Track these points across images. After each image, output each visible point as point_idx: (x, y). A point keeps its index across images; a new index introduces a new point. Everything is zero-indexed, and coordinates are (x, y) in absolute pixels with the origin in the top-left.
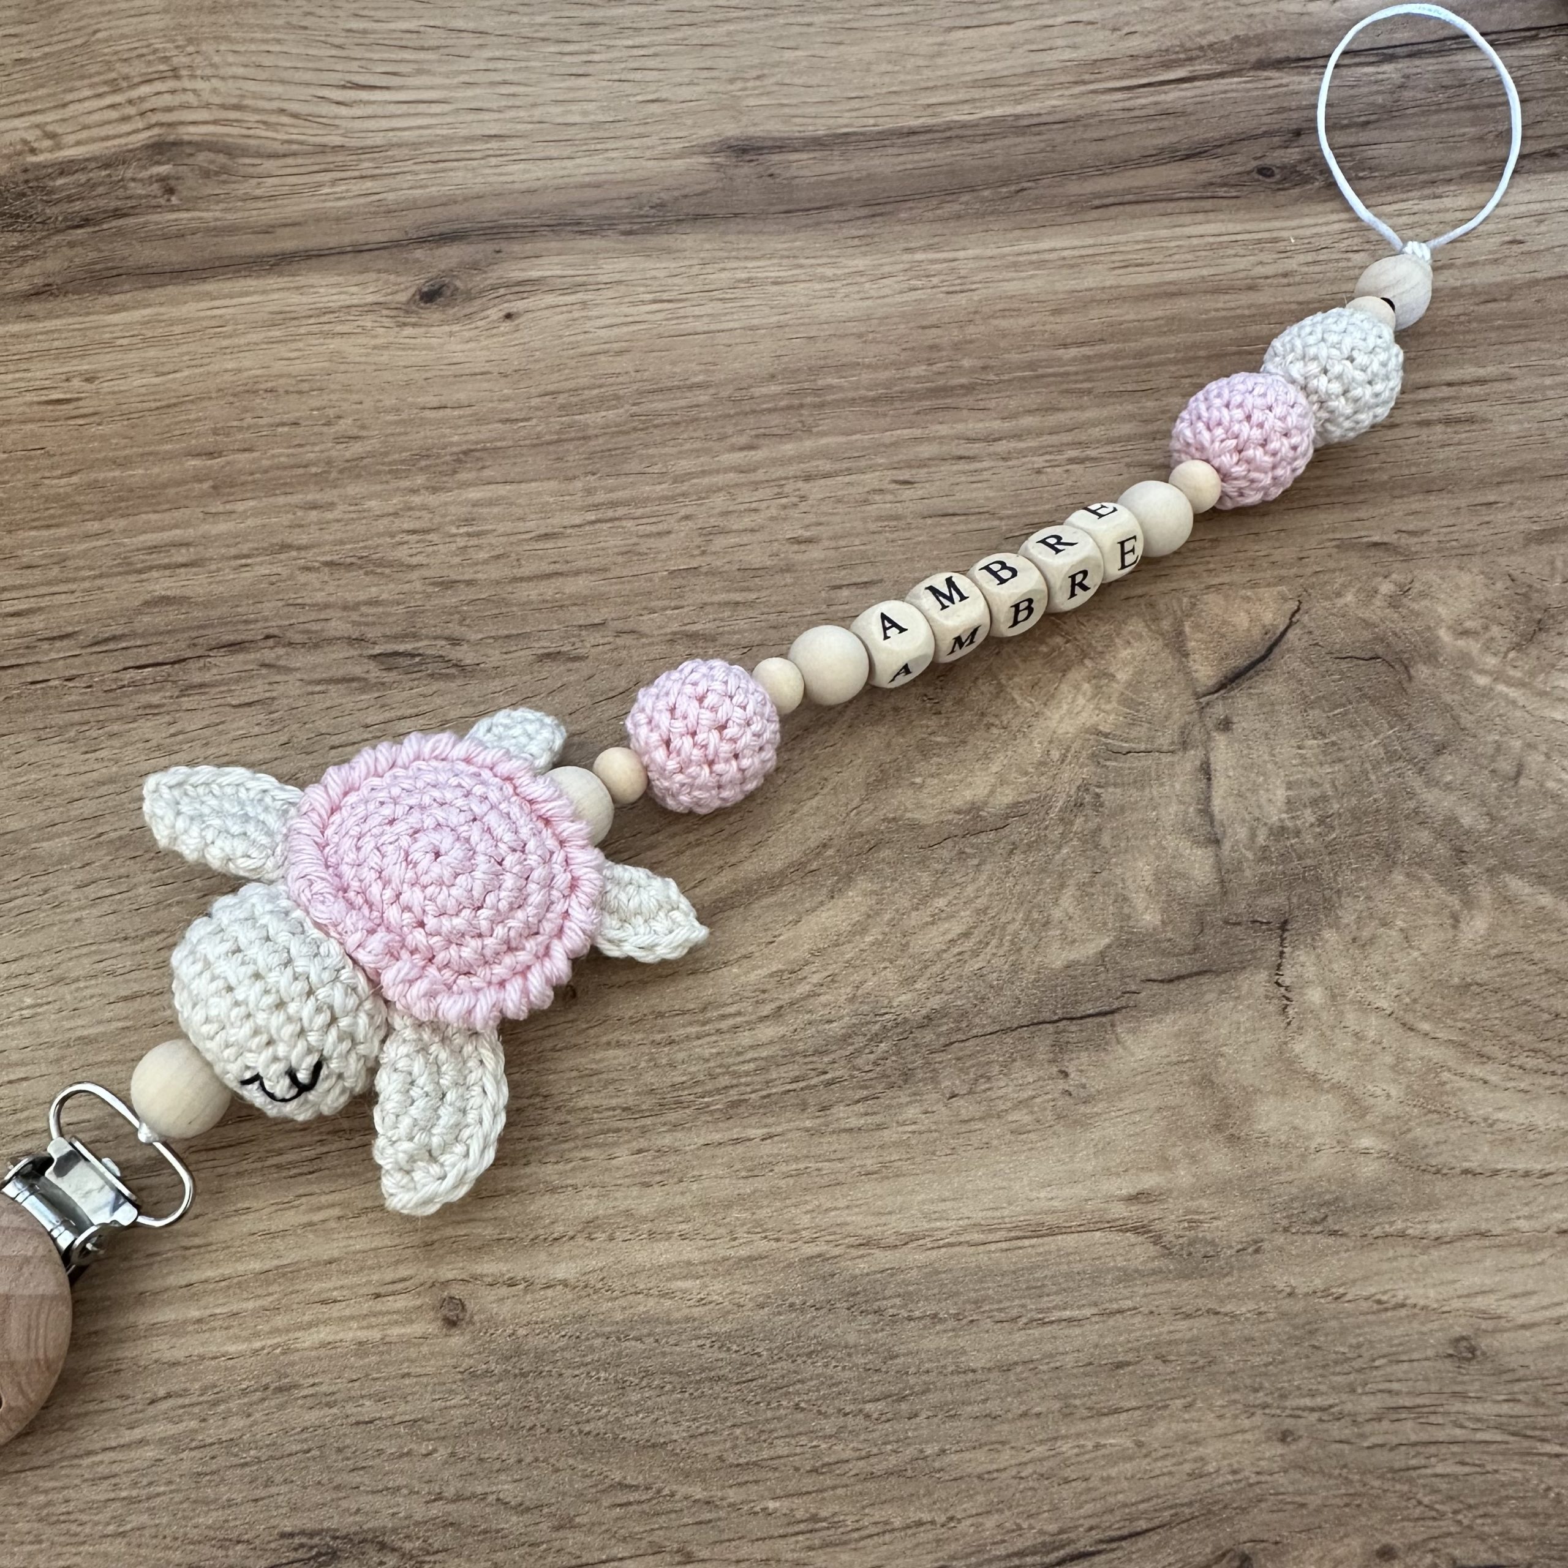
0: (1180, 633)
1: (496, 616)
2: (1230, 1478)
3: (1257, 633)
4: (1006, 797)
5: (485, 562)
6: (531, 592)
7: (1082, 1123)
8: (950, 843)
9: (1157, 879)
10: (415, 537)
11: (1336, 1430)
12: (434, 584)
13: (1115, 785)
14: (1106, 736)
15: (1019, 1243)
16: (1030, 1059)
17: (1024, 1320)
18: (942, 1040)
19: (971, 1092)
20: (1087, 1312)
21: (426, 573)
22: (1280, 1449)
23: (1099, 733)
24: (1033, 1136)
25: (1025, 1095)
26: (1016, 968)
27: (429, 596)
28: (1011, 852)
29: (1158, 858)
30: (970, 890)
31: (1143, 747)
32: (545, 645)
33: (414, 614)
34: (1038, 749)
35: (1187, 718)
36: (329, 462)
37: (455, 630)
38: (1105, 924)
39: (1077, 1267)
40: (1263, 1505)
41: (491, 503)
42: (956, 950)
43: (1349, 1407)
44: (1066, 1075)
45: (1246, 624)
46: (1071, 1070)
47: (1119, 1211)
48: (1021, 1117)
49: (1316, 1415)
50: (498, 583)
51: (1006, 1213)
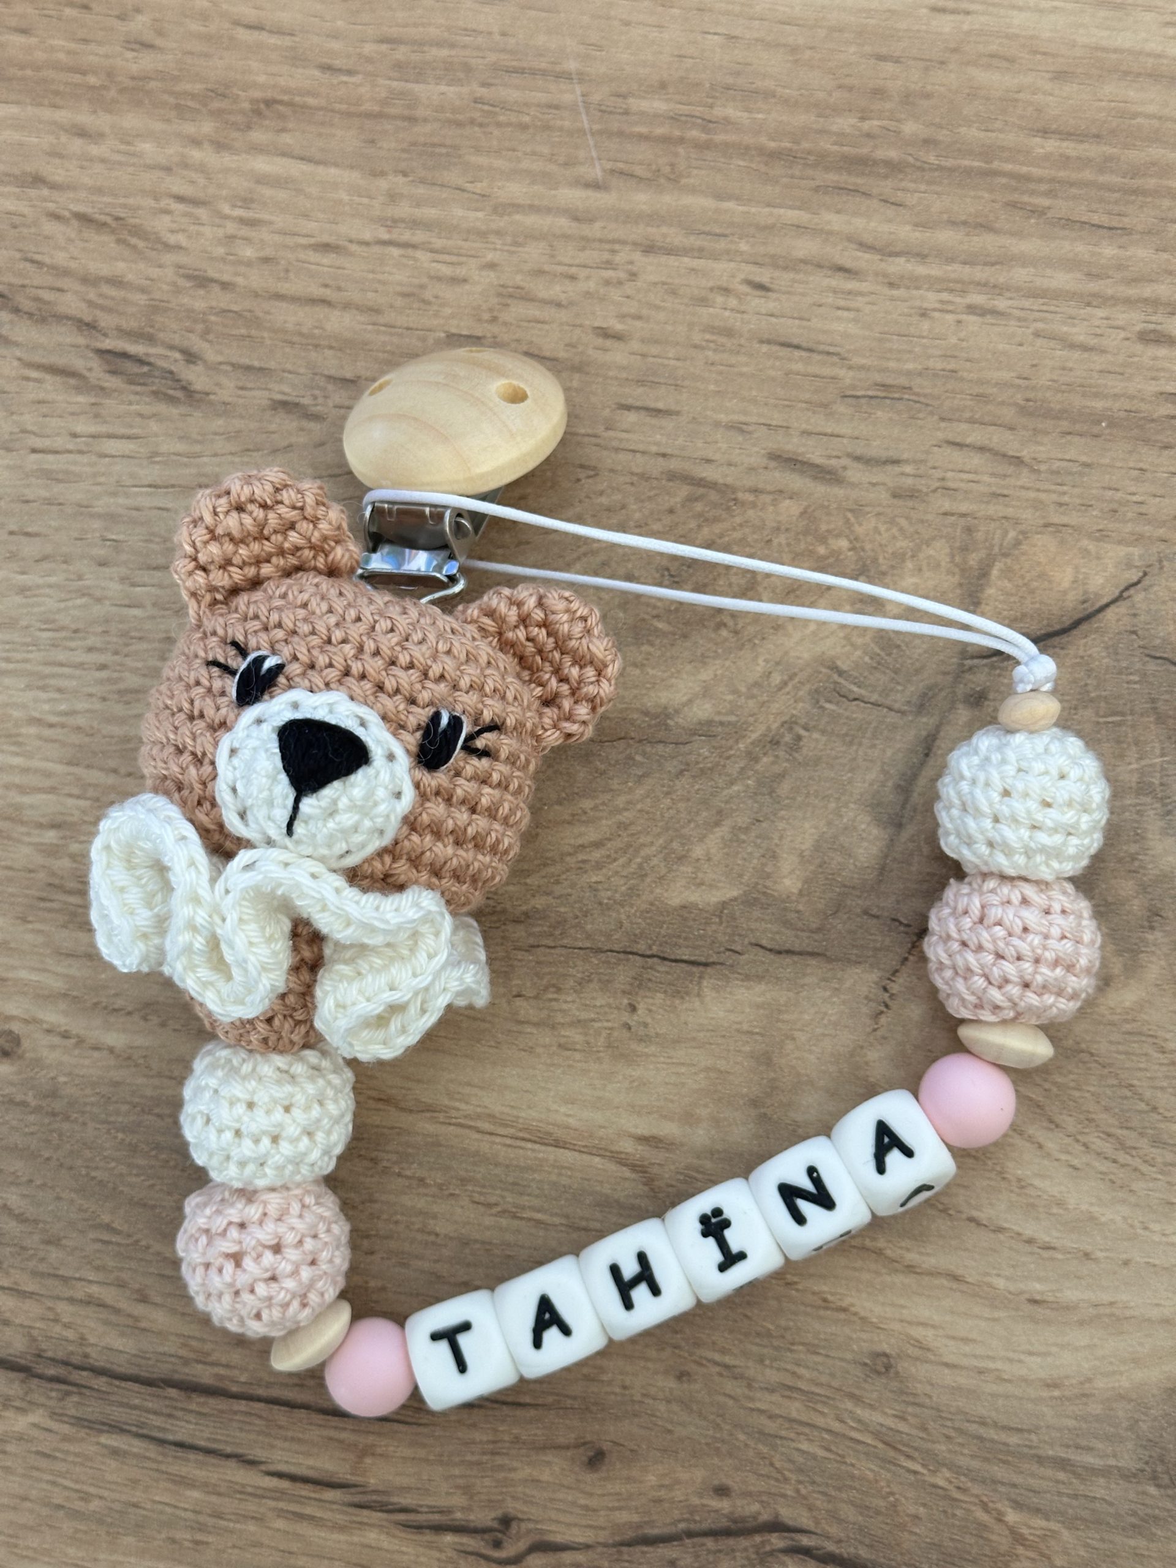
0: (984, 573)
1: (243, 337)
2: (618, 1390)
3: (1072, 598)
4: (703, 710)
5: (249, 264)
6: (288, 316)
7: (629, 1058)
8: (622, 744)
9: (817, 847)
10: (180, 207)
11: (730, 1386)
12: (188, 277)
13: (823, 732)
14: (841, 673)
15: (522, 1144)
16: (606, 984)
17: (499, 1209)
18: (531, 941)
19: (536, 997)
20: (557, 1220)
21: (182, 259)
22: (671, 1384)
23: (835, 668)
24: (578, 1056)
25: (584, 1015)
26: (633, 892)
27: (177, 290)
28: (681, 772)
29: (829, 824)
30: (621, 801)
31: (875, 697)
32: (283, 390)
33: (155, 308)
34: (760, 667)
35: (939, 678)
36: (110, 74)
37: (197, 344)
38: (741, 876)
39: (564, 1181)
40: (636, 1420)
41: (277, 182)
42: (581, 857)
43: (751, 1373)
44: (633, 1009)
45: (1066, 584)
46: (641, 1008)
47: (628, 1146)
48: (575, 1036)
49: (718, 1369)
50: (256, 295)
51: (523, 1114)
